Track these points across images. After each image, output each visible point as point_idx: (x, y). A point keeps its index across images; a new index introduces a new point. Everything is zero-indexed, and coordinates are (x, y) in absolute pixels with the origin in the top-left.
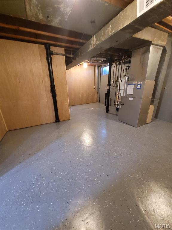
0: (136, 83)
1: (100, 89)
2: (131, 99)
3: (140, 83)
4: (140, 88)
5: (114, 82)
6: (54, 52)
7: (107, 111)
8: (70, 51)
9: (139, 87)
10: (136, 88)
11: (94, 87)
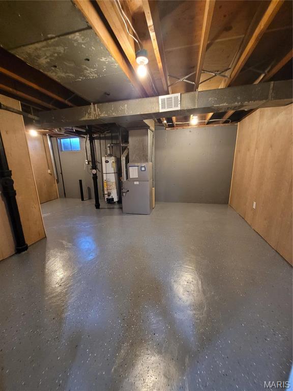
0: (139, 164)
1: (62, 173)
2: (136, 183)
3: (143, 165)
4: (145, 170)
5: (90, 163)
6: (3, 105)
7: (98, 206)
8: (29, 107)
9: (143, 169)
10: (140, 171)
11: (49, 171)
